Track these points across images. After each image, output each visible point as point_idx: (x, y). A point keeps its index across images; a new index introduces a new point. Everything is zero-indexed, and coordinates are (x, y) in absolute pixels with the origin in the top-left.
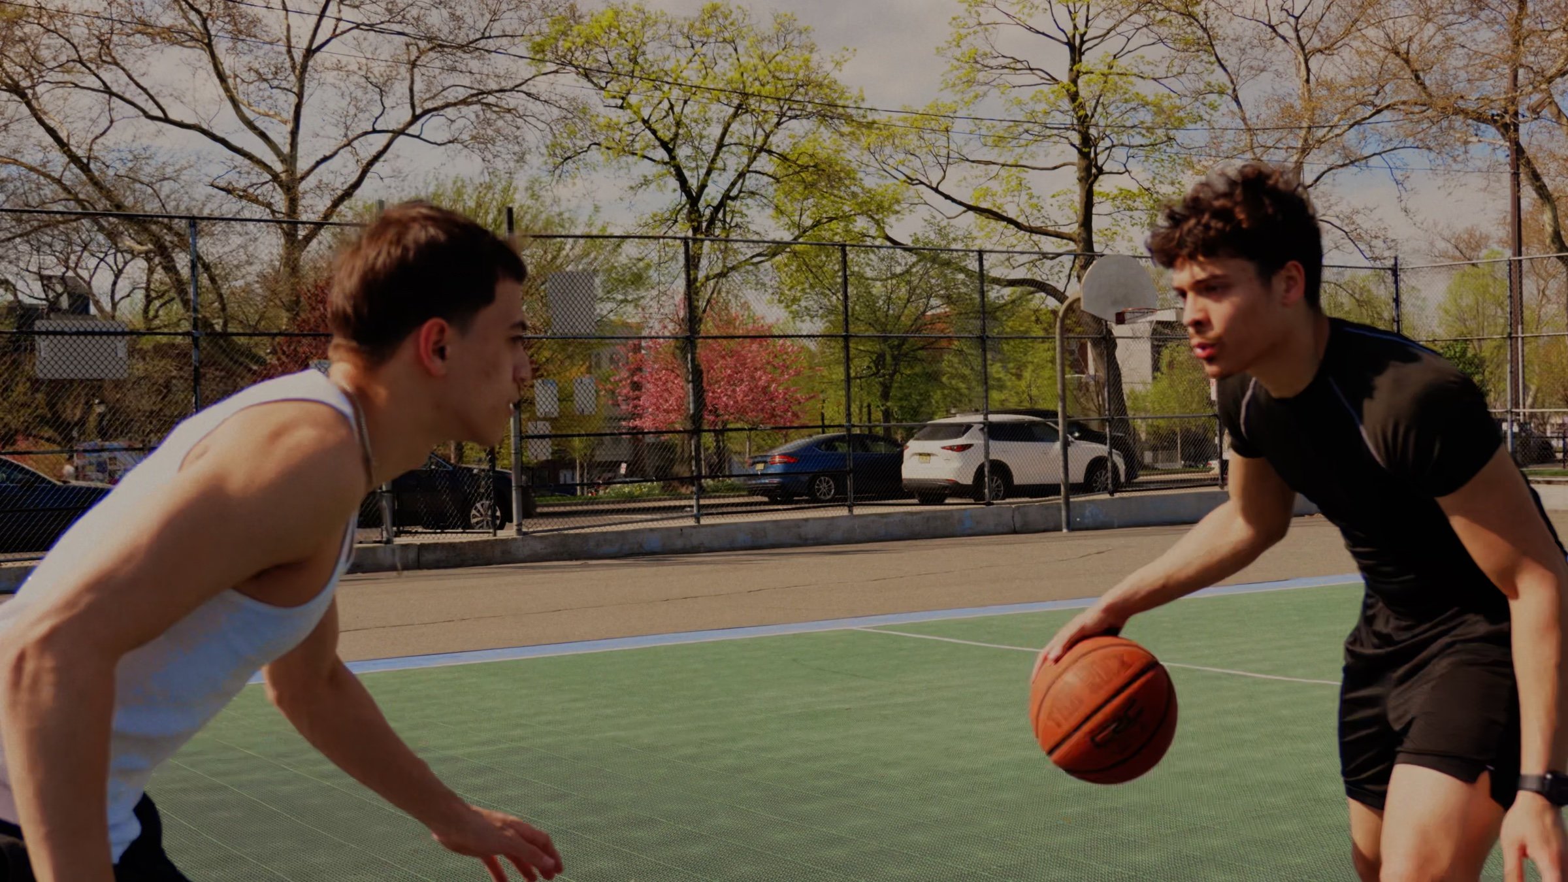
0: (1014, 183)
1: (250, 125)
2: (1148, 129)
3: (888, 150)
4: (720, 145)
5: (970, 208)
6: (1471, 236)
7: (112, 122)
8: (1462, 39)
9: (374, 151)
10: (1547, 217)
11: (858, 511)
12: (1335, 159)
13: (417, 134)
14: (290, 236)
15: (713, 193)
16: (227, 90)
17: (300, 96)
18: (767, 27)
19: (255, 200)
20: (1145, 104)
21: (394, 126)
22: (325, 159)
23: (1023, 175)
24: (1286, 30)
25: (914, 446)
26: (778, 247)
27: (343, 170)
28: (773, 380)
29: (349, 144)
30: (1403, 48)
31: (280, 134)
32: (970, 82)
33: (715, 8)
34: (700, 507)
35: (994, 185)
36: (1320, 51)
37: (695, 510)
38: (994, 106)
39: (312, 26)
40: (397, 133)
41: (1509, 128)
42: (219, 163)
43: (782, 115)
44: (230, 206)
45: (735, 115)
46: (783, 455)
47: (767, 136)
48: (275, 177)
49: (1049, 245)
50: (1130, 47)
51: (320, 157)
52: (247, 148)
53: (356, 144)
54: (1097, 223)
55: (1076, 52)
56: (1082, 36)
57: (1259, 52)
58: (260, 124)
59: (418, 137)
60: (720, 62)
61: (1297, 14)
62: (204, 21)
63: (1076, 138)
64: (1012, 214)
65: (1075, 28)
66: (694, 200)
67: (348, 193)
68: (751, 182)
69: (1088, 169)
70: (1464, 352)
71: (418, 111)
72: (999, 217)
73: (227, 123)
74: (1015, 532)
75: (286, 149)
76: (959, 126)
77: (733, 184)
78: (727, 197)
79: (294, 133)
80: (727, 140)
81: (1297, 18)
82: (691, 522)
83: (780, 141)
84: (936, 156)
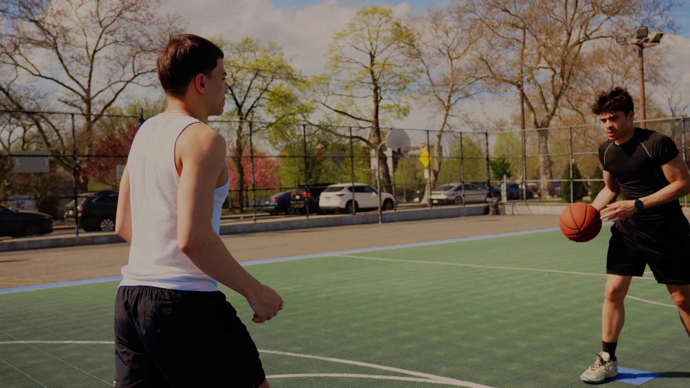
0: (350, 102)
1: (72, 78)
2: (398, 84)
3: (307, 90)
4: (249, 88)
5: (336, 111)
6: (502, 122)
7: (17, 76)
8: (503, 56)
9: (120, 88)
10: (532, 116)
11: (311, 217)
12: (461, 95)
13: (137, 82)
14: (88, 119)
15: (247, 106)
16: (63, 65)
17: (91, 67)
18: (267, 46)
19: (75, 106)
20: (396, 75)
21: (127, 80)
22: (101, 91)
23: (353, 99)
24: (445, 51)
25: (323, 195)
26: (271, 124)
27: (108, 95)
28: (267, 171)
29: (110, 86)
30: (485, 58)
31: (84, 82)
32: (336, 66)
33: (247, 39)
34: (256, 216)
35: (344, 103)
36: (456, 58)
37: (254, 218)
38: (345, 76)
39: (96, 42)
40: (128, 82)
41: (519, 86)
42: (62, 92)
43: (273, 78)
44: (66, 108)
45: (255, 77)
46: (276, 198)
47: (267, 85)
48: (83, 97)
49: (363, 124)
50: (391, 56)
51: (99, 90)
52: (72, 87)
53: (113, 86)
54: (380, 117)
55: (372, 57)
56: (375, 51)
57: (436, 58)
58: (76, 78)
59: (137, 83)
60: (250, 59)
61: (448, 45)
62: (54, 39)
63: (373, 87)
64: (349, 114)
65: (372, 48)
66: (239, 107)
67: (110, 104)
68: (261, 102)
69: (377, 98)
70: (503, 162)
71: (136, 74)
72: (345, 114)
73: (64, 77)
74: (363, 223)
75: (86, 87)
76: (332, 82)
77: (255, 102)
78: (253, 106)
79: (89, 81)
80: (252, 86)
81: (448, 47)
82: (252, 222)
83: (271, 88)
84: (324, 92)
